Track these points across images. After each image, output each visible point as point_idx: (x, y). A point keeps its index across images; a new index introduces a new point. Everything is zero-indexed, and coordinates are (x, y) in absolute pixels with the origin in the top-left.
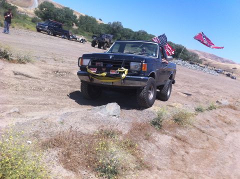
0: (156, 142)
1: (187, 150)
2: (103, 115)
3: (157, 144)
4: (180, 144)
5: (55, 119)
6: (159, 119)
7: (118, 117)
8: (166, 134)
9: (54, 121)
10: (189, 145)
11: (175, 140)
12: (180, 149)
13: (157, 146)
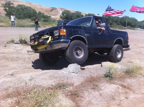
0: (101, 90)
1: (128, 96)
2: (65, 72)
3: (101, 92)
4: (123, 91)
5: (26, 78)
6: (109, 72)
7: (77, 73)
8: (114, 83)
9: (25, 79)
10: (131, 92)
11: (121, 88)
12: (122, 95)
13: (100, 94)
